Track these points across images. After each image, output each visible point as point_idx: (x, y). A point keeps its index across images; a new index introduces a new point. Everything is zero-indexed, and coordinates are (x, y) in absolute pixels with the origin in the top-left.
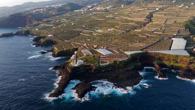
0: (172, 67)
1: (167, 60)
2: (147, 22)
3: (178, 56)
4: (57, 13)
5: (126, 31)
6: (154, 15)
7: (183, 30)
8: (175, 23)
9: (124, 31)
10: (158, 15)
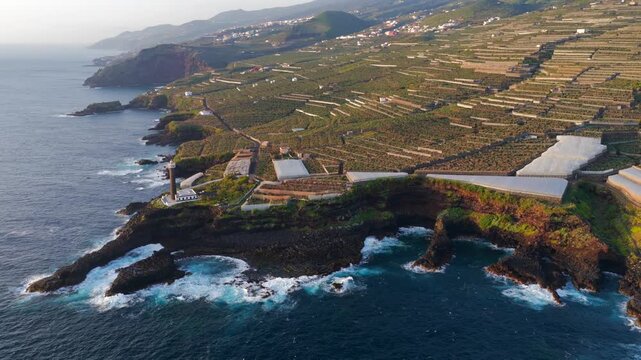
0: (494, 235)
1: (483, 211)
2: (518, 75)
3: (520, 198)
4: (284, 44)
5: (427, 107)
6: (556, 52)
7: (623, 107)
8: (611, 82)
9: (419, 106)
10: (570, 53)
